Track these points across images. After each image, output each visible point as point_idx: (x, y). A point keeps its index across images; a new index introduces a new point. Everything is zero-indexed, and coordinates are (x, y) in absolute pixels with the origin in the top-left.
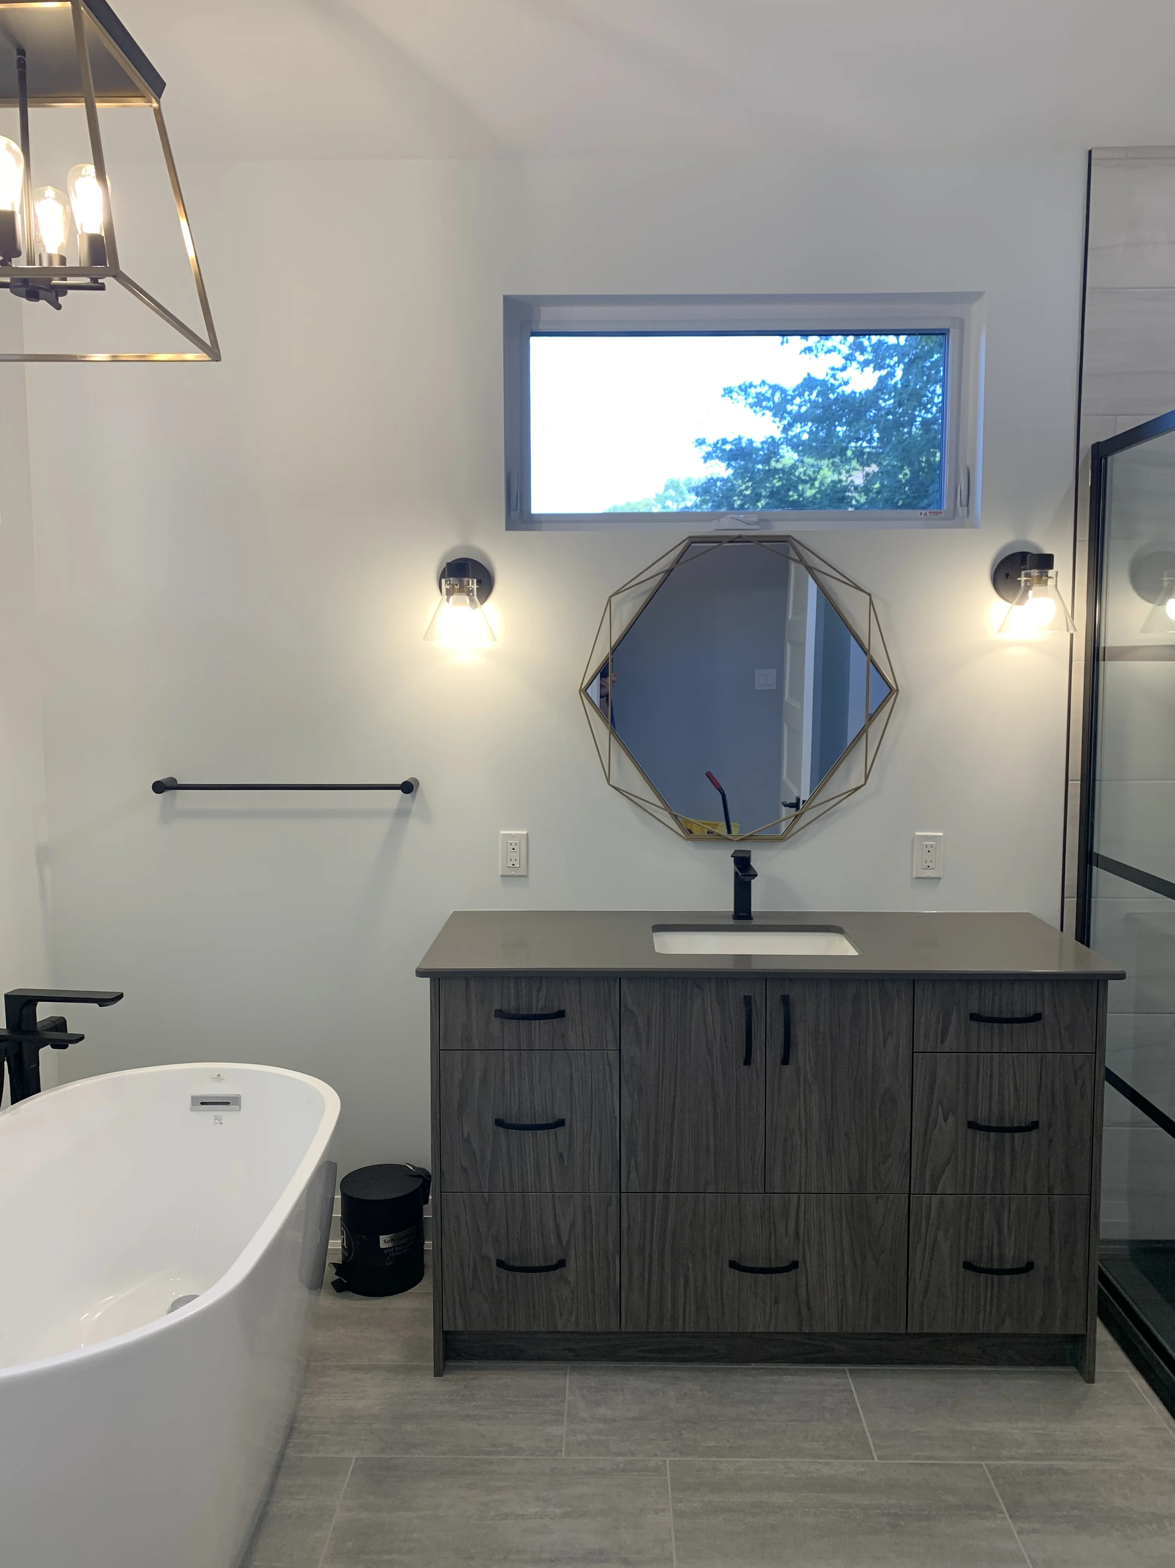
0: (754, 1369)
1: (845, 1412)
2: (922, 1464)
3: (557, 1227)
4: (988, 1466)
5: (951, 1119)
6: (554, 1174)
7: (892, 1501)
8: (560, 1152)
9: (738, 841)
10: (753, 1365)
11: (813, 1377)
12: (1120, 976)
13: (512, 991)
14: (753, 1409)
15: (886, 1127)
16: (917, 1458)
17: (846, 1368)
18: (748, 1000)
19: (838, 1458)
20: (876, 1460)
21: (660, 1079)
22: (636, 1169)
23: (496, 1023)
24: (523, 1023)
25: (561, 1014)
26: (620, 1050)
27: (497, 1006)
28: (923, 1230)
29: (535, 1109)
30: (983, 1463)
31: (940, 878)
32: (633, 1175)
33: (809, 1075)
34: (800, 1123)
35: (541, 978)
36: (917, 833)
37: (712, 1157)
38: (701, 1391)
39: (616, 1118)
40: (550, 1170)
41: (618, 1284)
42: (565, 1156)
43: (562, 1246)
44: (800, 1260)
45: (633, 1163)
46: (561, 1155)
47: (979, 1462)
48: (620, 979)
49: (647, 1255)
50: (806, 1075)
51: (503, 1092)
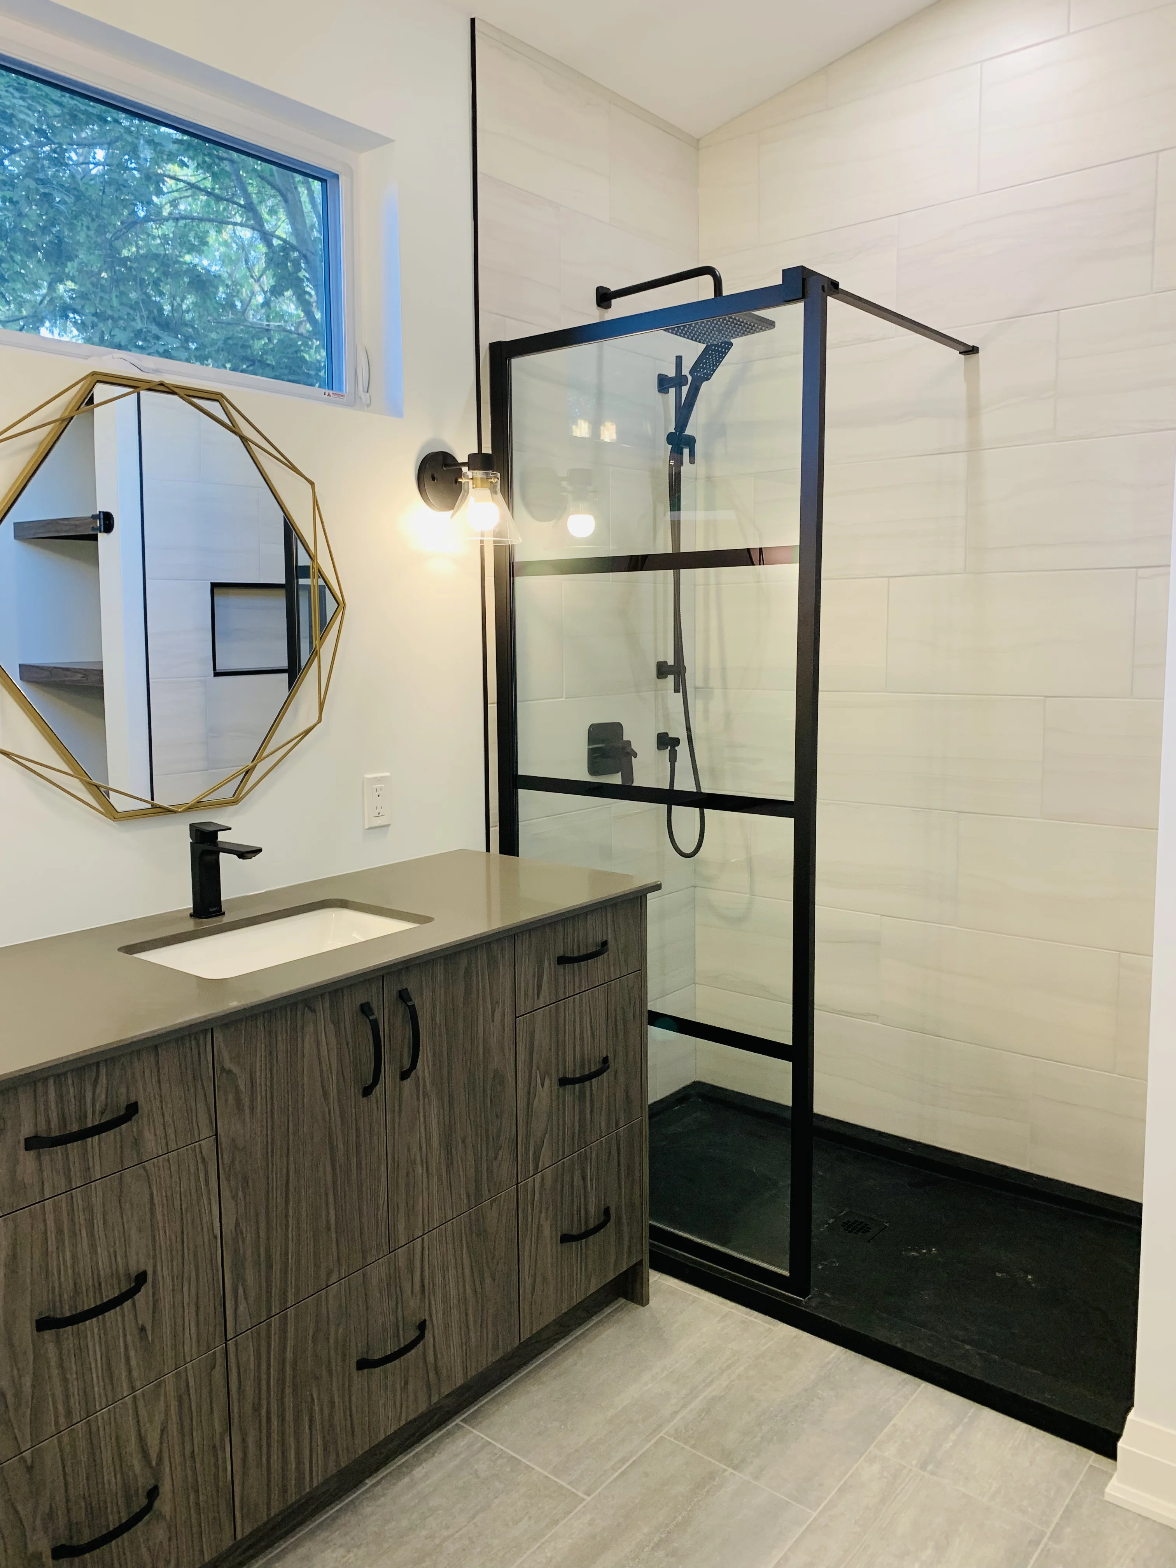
0: (374, 1485)
1: (508, 1469)
2: (623, 1473)
3: (141, 1439)
4: (667, 1433)
5: (547, 1082)
6: (133, 1362)
7: (646, 1530)
8: (140, 1323)
9: (183, 811)
10: (369, 1482)
11: (440, 1453)
12: (657, 887)
13: (52, 1095)
14: (424, 1533)
15: (496, 1115)
16: (614, 1469)
17: (458, 1421)
18: (365, 1009)
19: (556, 1522)
20: (588, 1499)
21: (269, 1154)
22: (246, 1298)
23: (28, 1159)
24: (74, 1148)
25: (132, 1109)
26: (216, 1135)
27: (27, 1131)
28: (530, 1219)
29: (99, 1275)
30: (662, 1434)
31: (388, 825)
32: (242, 1307)
33: (428, 1084)
34: (421, 1148)
35: (98, 1064)
36: (367, 776)
37: (334, 1235)
38: (349, 1552)
39: (216, 1237)
40: (128, 1359)
41: (229, 1477)
42: (149, 1328)
43: (151, 1467)
44: (427, 1318)
45: (241, 1291)
46: (143, 1329)
47: (658, 1437)
48: (212, 1029)
49: (264, 1412)
50: (425, 1082)
51: (47, 1271)
